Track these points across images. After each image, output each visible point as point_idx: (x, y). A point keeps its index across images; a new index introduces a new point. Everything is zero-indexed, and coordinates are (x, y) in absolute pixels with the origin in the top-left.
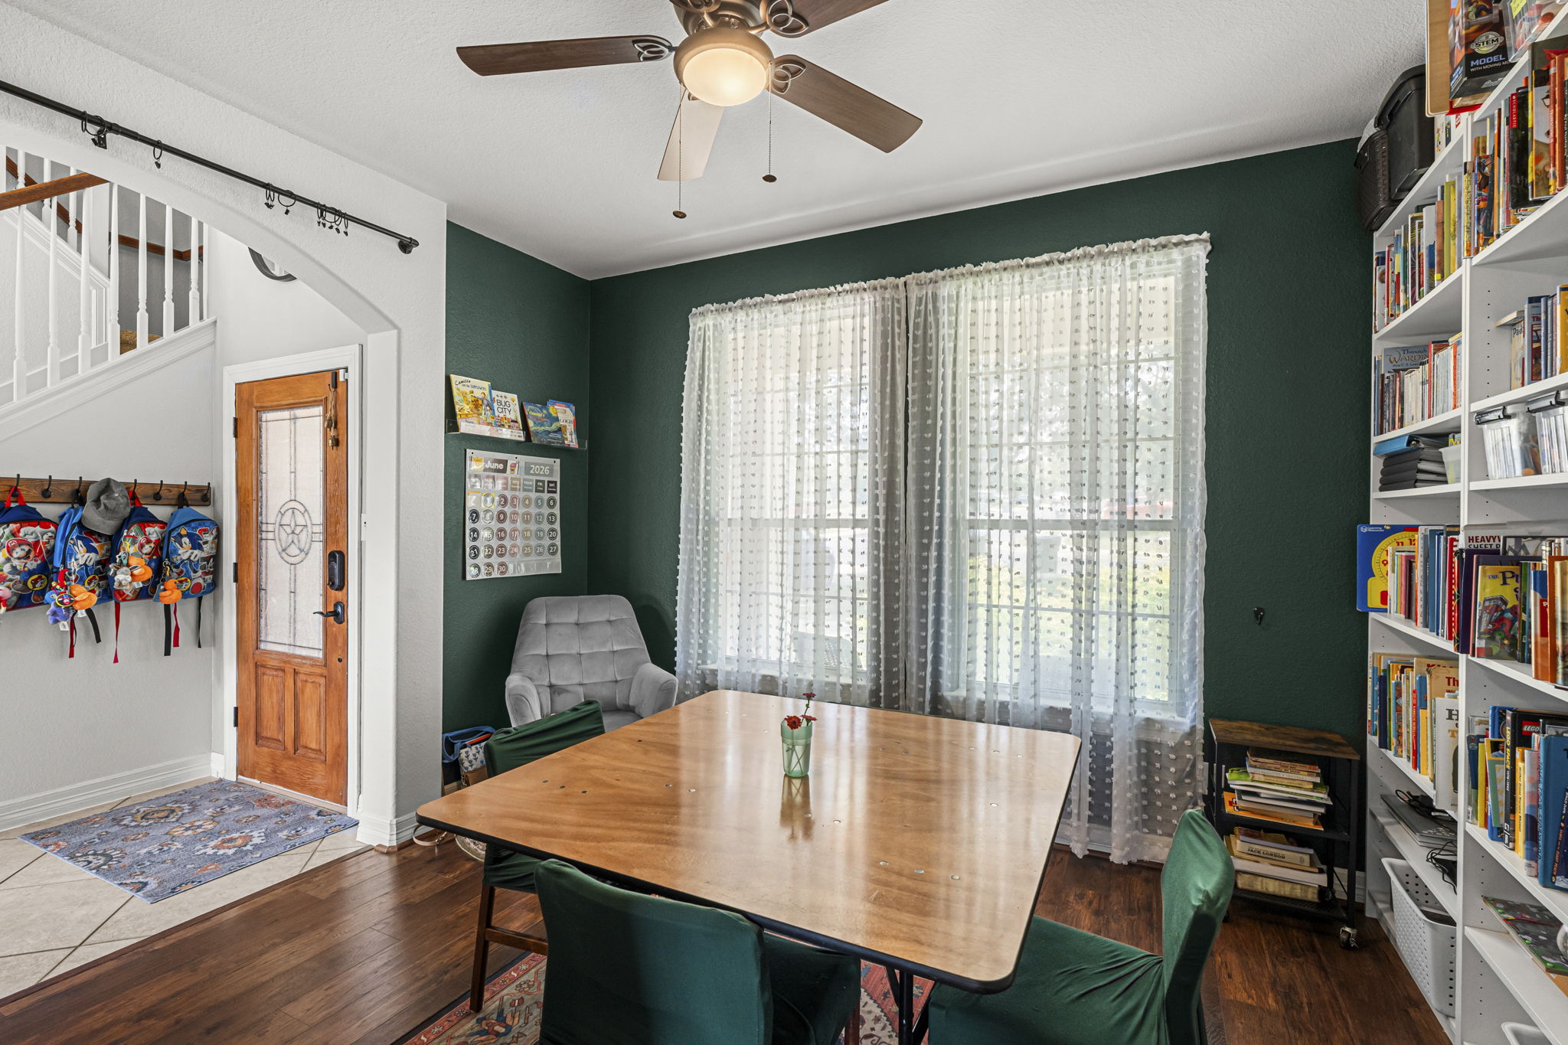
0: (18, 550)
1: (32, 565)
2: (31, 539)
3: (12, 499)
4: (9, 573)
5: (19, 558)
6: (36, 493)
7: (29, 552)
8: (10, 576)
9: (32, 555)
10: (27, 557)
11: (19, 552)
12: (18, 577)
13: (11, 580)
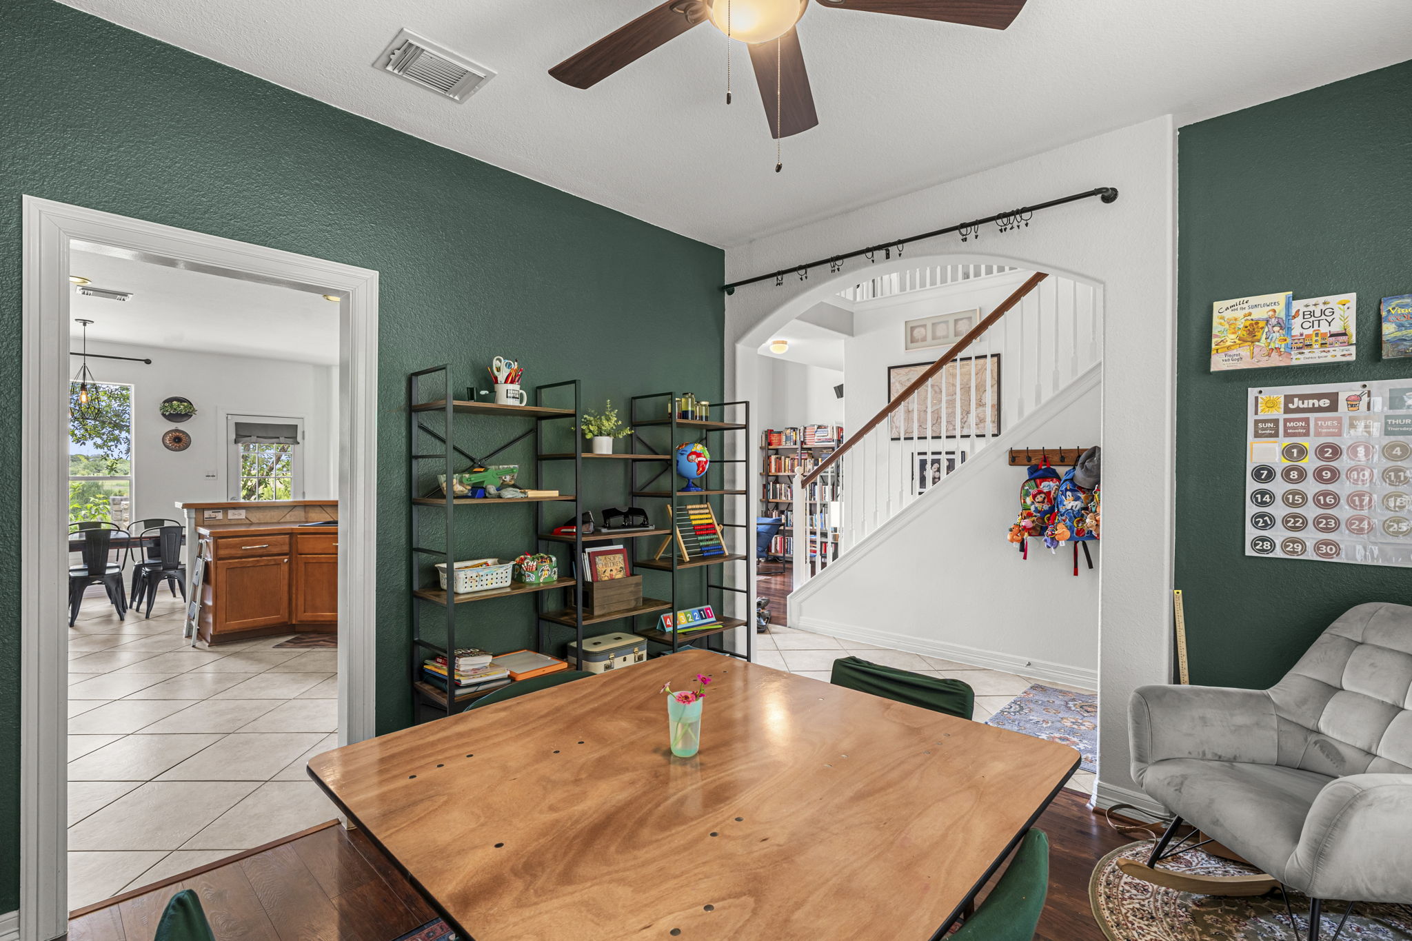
0: (1038, 496)
1: (1046, 507)
2: (1046, 490)
3: (1043, 463)
4: (1034, 511)
5: (1038, 502)
6: (1057, 459)
7: (1044, 498)
8: (1034, 514)
9: (1046, 501)
10: (1043, 502)
11: (1039, 498)
12: (1039, 514)
13: (1035, 516)
